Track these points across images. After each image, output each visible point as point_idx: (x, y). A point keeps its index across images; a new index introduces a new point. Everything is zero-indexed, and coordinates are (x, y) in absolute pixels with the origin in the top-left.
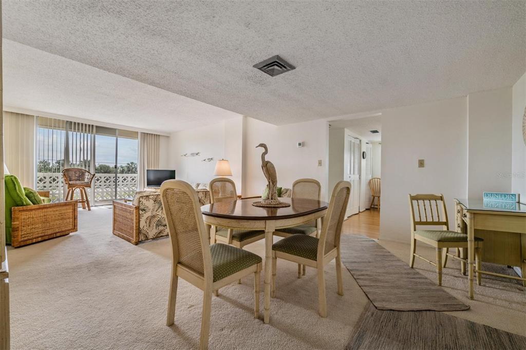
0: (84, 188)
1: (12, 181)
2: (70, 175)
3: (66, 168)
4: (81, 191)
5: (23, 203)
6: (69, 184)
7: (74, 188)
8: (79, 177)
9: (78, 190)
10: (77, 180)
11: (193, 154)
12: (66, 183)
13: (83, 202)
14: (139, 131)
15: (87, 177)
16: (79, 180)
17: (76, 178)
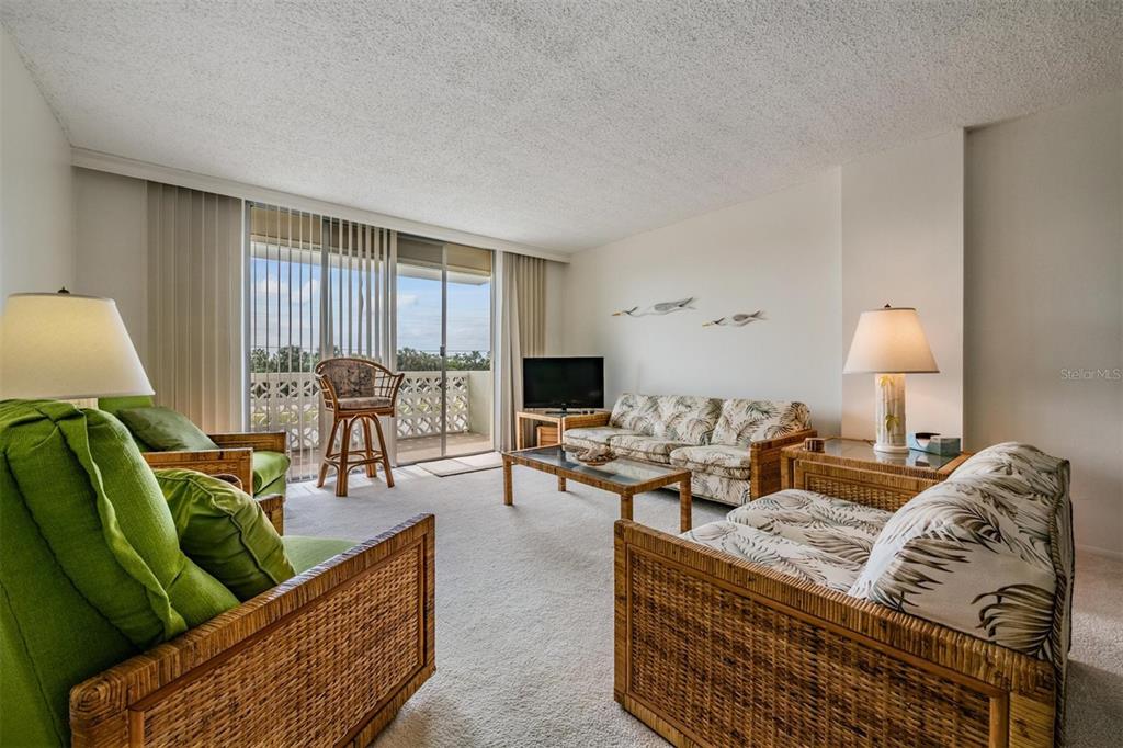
0: (374, 418)
1: (73, 456)
2: (337, 379)
3: (324, 359)
4: (366, 427)
5: (161, 623)
6: (339, 408)
7: (349, 420)
8: (359, 383)
9: (357, 426)
10: (353, 394)
11: (663, 307)
12: (328, 405)
13: (370, 462)
14: (499, 249)
15: (377, 383)
16: (361, 395)
17: (353, 386)
